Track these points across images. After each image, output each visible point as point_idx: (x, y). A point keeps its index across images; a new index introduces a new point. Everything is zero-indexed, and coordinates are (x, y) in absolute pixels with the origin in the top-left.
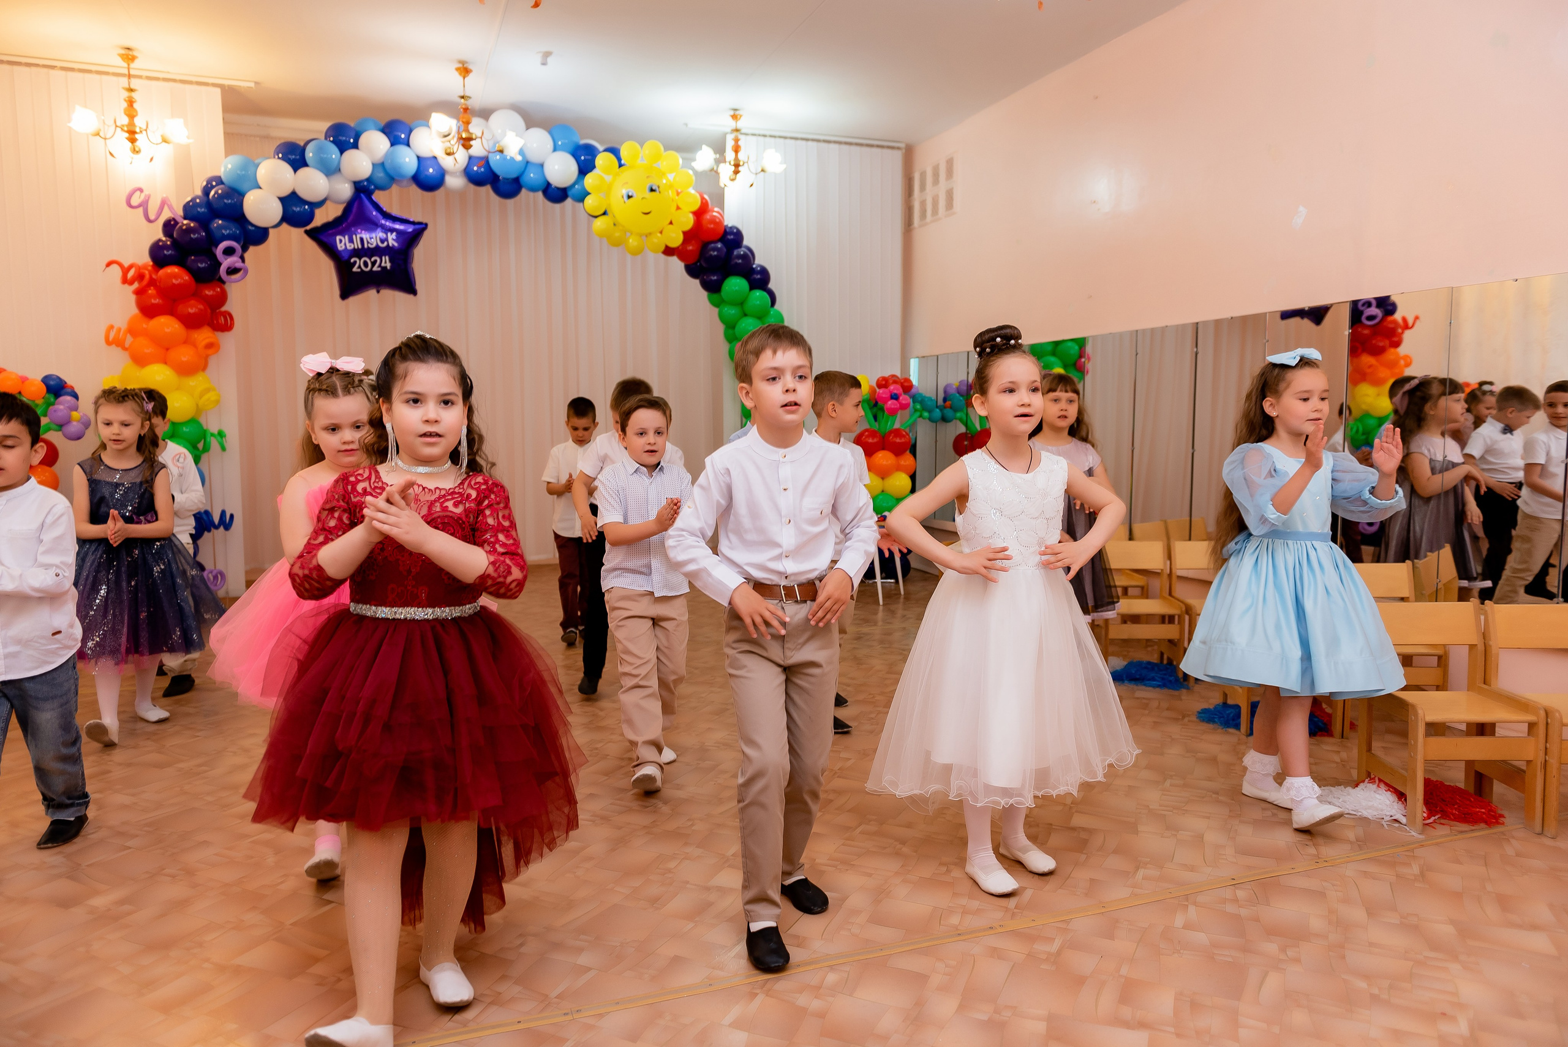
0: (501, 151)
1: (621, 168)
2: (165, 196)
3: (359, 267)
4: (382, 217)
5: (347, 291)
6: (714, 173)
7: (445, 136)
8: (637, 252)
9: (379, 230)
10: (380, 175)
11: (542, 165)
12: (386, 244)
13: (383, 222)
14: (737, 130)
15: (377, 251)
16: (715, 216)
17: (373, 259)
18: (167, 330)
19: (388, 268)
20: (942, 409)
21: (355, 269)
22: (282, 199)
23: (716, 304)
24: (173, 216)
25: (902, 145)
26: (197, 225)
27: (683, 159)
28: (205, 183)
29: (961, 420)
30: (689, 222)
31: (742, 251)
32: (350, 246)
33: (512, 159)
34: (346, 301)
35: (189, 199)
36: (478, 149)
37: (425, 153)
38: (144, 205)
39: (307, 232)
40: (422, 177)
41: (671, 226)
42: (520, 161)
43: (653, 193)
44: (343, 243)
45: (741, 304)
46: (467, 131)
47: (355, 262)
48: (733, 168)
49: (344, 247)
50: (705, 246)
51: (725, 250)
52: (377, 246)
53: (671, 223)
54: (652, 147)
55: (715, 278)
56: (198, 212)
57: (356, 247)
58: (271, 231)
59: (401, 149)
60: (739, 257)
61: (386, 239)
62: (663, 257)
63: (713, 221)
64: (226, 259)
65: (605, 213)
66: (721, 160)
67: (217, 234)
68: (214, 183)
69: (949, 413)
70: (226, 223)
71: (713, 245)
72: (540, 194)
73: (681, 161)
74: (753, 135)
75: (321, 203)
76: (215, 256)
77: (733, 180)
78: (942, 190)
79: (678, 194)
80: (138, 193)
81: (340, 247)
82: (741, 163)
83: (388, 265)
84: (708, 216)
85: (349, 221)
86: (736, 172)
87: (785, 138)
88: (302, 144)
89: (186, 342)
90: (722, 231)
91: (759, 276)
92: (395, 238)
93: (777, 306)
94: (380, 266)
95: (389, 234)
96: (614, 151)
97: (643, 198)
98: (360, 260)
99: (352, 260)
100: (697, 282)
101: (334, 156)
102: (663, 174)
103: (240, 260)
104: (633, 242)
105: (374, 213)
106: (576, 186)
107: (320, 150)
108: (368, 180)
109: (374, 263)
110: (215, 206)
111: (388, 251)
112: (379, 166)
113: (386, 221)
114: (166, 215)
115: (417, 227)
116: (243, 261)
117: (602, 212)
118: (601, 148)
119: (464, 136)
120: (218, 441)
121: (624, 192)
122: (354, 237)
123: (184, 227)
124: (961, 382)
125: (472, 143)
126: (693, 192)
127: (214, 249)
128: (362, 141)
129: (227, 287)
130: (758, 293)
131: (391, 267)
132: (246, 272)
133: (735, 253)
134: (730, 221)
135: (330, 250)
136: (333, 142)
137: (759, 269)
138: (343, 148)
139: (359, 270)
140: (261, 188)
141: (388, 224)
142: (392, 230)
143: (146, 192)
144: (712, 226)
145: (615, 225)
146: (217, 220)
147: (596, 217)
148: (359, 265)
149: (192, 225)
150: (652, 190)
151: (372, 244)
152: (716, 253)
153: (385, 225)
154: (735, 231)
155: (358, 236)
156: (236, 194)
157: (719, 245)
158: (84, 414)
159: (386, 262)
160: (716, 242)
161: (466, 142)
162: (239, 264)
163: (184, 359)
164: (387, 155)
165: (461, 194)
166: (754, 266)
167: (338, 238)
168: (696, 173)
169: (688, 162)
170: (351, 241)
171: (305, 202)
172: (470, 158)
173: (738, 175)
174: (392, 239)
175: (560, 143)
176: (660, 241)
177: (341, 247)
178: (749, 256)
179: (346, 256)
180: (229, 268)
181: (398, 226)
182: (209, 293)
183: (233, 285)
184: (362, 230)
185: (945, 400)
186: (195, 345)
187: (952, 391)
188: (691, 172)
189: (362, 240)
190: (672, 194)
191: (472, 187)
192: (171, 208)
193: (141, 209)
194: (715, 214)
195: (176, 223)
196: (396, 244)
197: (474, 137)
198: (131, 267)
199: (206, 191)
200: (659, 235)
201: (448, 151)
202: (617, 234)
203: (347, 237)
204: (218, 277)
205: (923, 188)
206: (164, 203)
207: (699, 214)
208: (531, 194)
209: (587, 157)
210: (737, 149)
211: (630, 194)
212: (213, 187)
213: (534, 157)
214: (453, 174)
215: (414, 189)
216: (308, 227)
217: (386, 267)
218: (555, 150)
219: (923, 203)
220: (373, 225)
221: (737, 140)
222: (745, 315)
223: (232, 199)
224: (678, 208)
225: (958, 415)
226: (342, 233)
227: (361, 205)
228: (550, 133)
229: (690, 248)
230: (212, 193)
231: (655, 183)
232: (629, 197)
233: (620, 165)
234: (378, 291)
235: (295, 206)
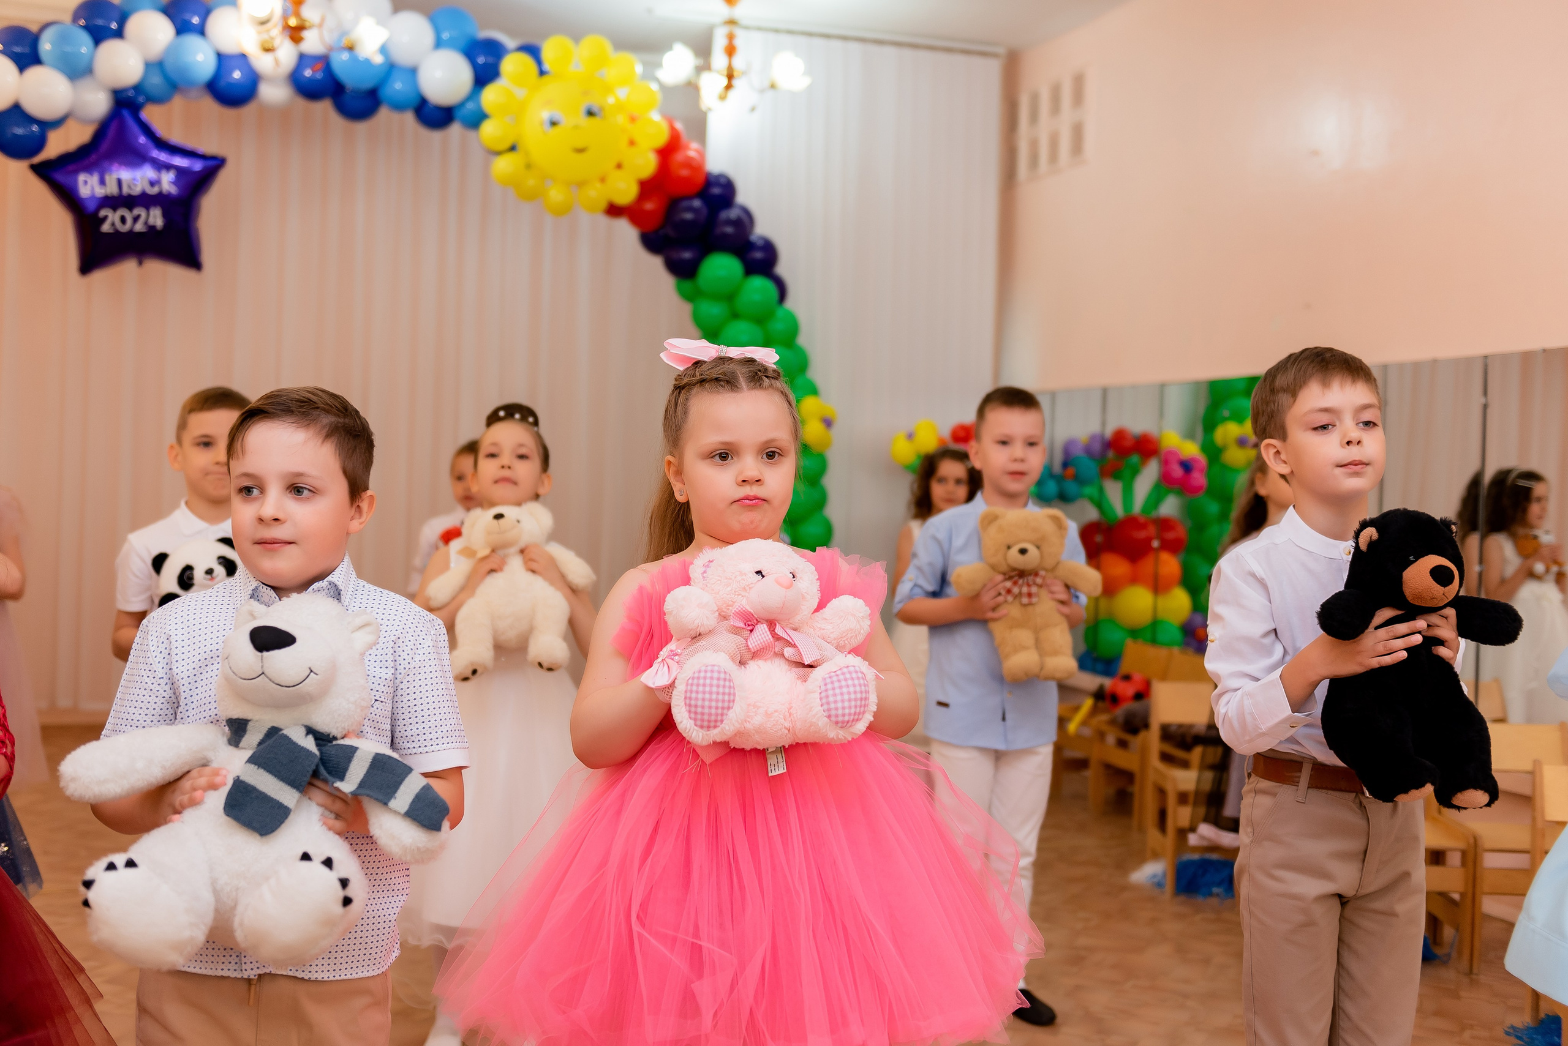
0: (350, 49)
1: (545, 78)
3: (113, 224)
4: (154, 146)
5: (87, 266)
6: (691, 88)
7: (263, 23)
8: (563, 212)
9: (148, 166)
10: (156, 80)
11: (413, 71)
12: (157, 188)
13: (156, 154)
14: (732, 22)
15: (145, 200)
16: (691, 158)
17: (135, 212)
19: (159, 225)
20: (1059, 479)
21: (106, 228)
23: (690, 297)
25: (1001, 50)
27: (645, 64)
29: (1091, 499)
30: (647, 165)
31: (733, 214)
32: (100, 192)
33: (367, 61)
34: (89, 277)
36: (312, 43)
37: (229, 47)
39: (32, 167)
40: (222, 84)
41: (618, 173)
42: (381, 65)
43: (592, 120)
44: (88, 186)
45: (729, 297)
46: (297, 14)
47: (106, 217)
48: (725, 82)
49: (89, 192)
50: (673, 205)
51: (705, 211)
52: (143, 192)
53: (619, 166)
54: (593, 44)
55: (687, 255)
57: (110, 193)
59: (192, 41)
60: (730, 222)
61: (159, 182)
62: (605, 221)
63: (689, 164)
65: (513, 148)
66: (705, 66)
69: (1071, 487)
71: (685, 204)
72: (409, 118)
73: (639, 69)
74: (760, 29)
75: (58, 123)
77: (722, 98)
78: (1064, 127)
79: (633, 119)
81: (84, 191)
82: (735, 74)
83: (159, 222)
84: (679, 157)
85: (101, 151)
86: (729, 87)
87: (810, 34)
88: (34, 28)
90: (700, 179)
91: (758, 255)
92: (172, 179)
93: (790, 303)
94: (146, 223)
95: (164, 173)
96: (533, 51)
97: (576, 127)
98: (115, 213)
99: (102, 213)
100: (656, 263)
101: (84, 50)
102: (608, 89)
104: (556, 195)
105: (142, 140)
106: (470, 106)
107: (63, 39)
108: (137, 88)
109: (136, 219)
111: (161, 200)
112: (156, 66)
113: (161, 152)
115: (210, 163)
117: (507, 144)
118: (510, 43)
119: (293, 22)
121: (545, 115)
122: (107, 178)
124: (1093, 438)
125: (306, 34)
126: (656, 117)
128: (133, 25)
130: (759, 285)
131: (163, 225)
133: (724, 215)
134: (716, 163)
135: (68, 197)
136: (87, 28)
137: (760, 243)
138: (99, 36)
139: (112, 229)
141: (162, 157)
142: (169, 167)
144: (684, 173)
145: (529, 166)
147: (498, 153)
148: (112, 220)
150: (590, 113)
151: (136, 189)
152: (689, 216)
153: (158, 158)
154: (722, 180)
155: (114, 175)
157: (697, 203)
159: (156, 217)
160: (691, 197)
161: (295, 33)
164: (170, 49)
165: (283, 113)
166: (753, 238)
167: (82, 177)
168: (663, 87)
169: (651, 67)
170: (102, 182)
171: (31, 120)
172: (302, 57)
173: (732, 94)
174: (167, 182)
175: (445, 36)
176: (598, 195)
177: (86, 192)
178: (745, 221)
179: (91, 206)
181: (178, 161)
184: (120, 167)
185: (1065, 465)
187: (1078, 452)
188: (654, 87)
189: (119, 181)
190: (622, 120)
191: (301, 103)
194: (692, 153)
196: (173, 190)
197: (307, 24)
200: (598, 185)
201: (267, 46)
202: (531, 182)
203: (95, 177)
205: (1034, 117)
207: (667, 152)
208: (396, 116)
209: (491, 60)
210: (730, 51)
211: (556, 118)
213: (403, 56)
214: (271, 80)
215: (209, 104)
216: (37, 159)
217: (155, 225)
218: (439, 44)
219: (1034, 145)
220: (137, 158)
221: (731, 37)
222: (735, 316)
224: (632, 143)
225: (1089, 490)
226: (88, 169)
227: (122, 130)
228: (432, 19)
229: (649, 206)
231: (595, 102)
232: (553, 124)
233: (542, 73)
234: (140, 263)
235: (18, 126)
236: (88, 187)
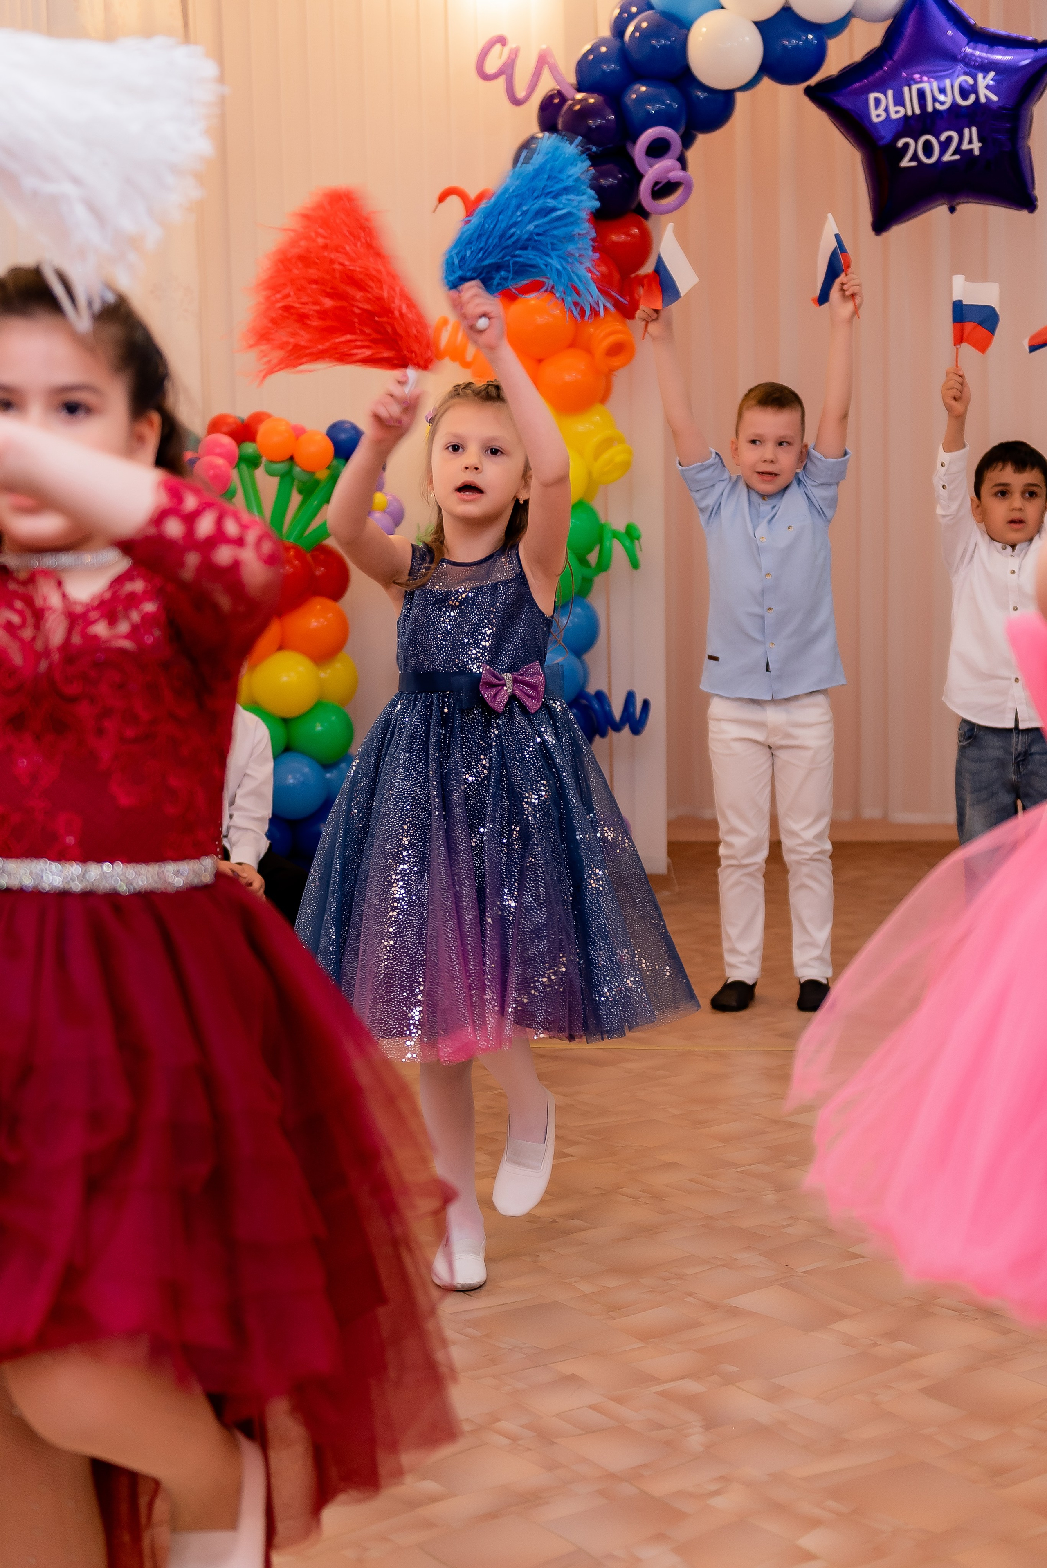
2: (544, 47)
3: (915, 157)
4: (966, 40)
9: (960, 67)
12: (972, 98)
13: (968, 50)
15: (955, 117)
17: (943, 137)
18: (540, 320)
19: (977, 152)
21: (905, 163)
22: (761, 26)
24: (558, 88)
26: (600, 98)
28: (617, 11)
32: (897, 112)
34: (885, 235)
35: (587, 47)
38: (507, 71)
39: (809, 92)
44: (882, 107)
47: (906, 146)
49: (884, 116)
52: (954, 106)
56: (604, 71)
57: (910, 113)
58: (739, 97)
61: (974, 89)
64: (651, 166)
67: (637, 115)
68: (634, 10)
70: (651, 89)
75: (839, 26)
76: (631, 161)
80: (498, 46)
81: (876, 115)
83: (976, 146)
85: (896, 57)
89: (574, 344)
92: (992, 83)
94: (957, 151)
95: (980, 76)
98: (916, 141)
99: (900, 144)
103: (678, 165)
105: (951, 33)
109: (945, 146)
110: (635, 55)
111: (977, 114)
113: (974, 49)
114: (547, 85)
115: (1040, 53)
116: (684, 166)
120: (624, 545)
122: (906, 89)
123: (577, 107)
127: (629, 146)
129: (650, 224)
131: (980, 148)
132: (689, 188)
139: (914, 164)
140: (722, 8)
141: (977, 53)
142: (985, 67)
143: (511, 45)
146: (636, 87)
148: (915, 151)
149: (592, 101)
151: (942, 103)
153: (972, 55)
155: (915, 88)
156: (675, 27)
158: (394, 497)
159: (972, 140)
162: (676, 174)
163: (568, 378)
167: (872, 96)
170: (899, 101)
174: (986, 86)
177: (878, 116)
179: (886, 134)
180: (656, 183)
181: (998, 57)
182: (615, 238)
183: (664, 218)
184: (922, 73)
186: (589, 351)
189: (921, 94)
192: (554, 70)
193: (501, 81)
195: (563, 99)
196: (994, 98)
198: (481, 197)
199: (619, 29)
203: (890, 93)
204: (634, 206)
206: (543, 60)
212: (632, 17)
216: (812, 82)
217: (971, 151)
220: (946, 60)
223: (668, 38)
226: (881, 87)
227: (923, 18)
230: (630, 29)
234: (952, 210)
235: (789, 36)
236: (881, 111)
